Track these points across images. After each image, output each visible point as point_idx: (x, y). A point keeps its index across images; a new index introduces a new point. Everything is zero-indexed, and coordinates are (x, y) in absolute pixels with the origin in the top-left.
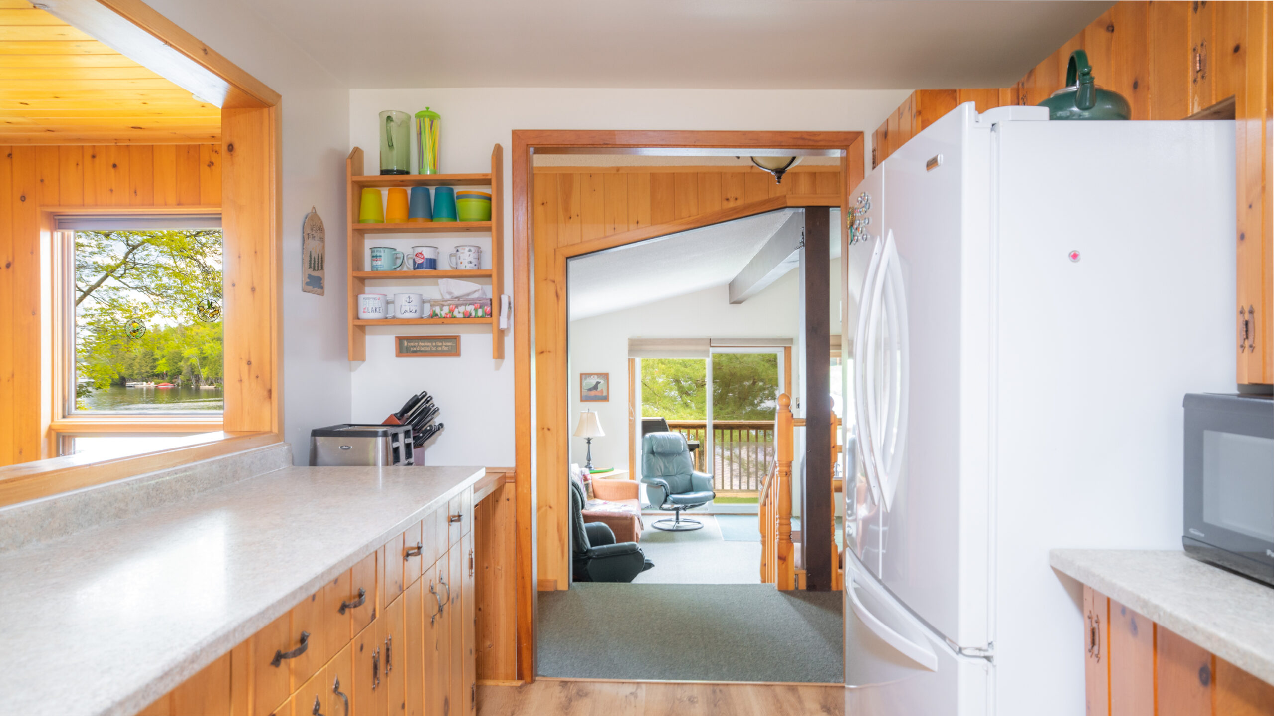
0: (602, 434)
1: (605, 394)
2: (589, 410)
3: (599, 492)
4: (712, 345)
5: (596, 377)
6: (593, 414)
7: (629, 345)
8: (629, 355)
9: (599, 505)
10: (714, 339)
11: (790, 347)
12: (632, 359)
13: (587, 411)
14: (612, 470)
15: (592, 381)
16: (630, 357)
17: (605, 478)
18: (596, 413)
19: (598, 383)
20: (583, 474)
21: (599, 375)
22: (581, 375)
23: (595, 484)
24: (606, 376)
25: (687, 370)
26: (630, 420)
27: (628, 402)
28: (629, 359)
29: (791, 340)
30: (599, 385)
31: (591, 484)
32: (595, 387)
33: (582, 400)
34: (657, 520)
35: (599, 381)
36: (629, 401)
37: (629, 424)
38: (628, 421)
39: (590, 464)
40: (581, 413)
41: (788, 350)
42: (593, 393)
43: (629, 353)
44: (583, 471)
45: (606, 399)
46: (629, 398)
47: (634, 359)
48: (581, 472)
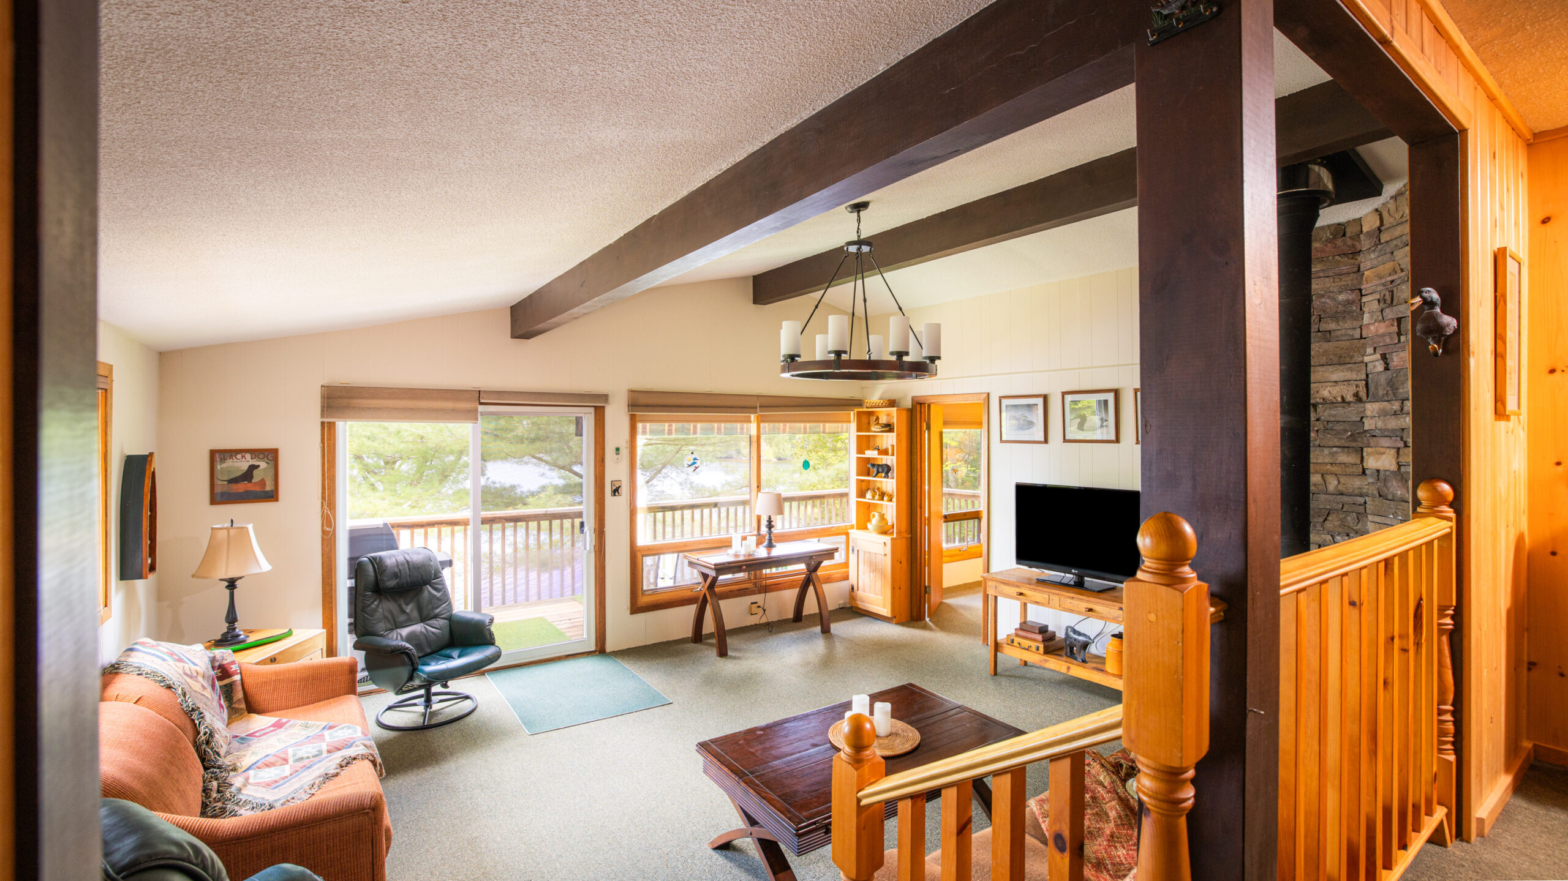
0: (265, 566)
1: (269, 487)
2: (232, 521)
3: (261, 697)
4: (482, 401)
5: (248, 456)
6: (243, 530)
7: (323, 397)
8: (322, 416)
9: (263, 733)
10: (485, 392)
11: (604, 407)
12: (329, 423)
13: (228, 525)
14: (289, 633)
15: (242, 464)
16: (326, 420)
17: (273, 660)
18: (250, 527)
19: (253, 468)
20: (217, 664)
21: (255, 453)
22: (213, 453)
23: (247, 681)
24: (272, 455)
25: (375, 444)
26: (324, 532)
27: (320, 501)
28: (323, 423)
29: (605, 397)
30: (255, 472)
31: (239, 682)
32: (248, 475)
33: (214, 501)
34: (386, 707)
35: (257, 463)
36: (323, 498)
37: (323, 540)
38: (320, 533)
39: (234, 629)
40: (212, 529)
41: (600, 412)
42: (241, 487)
43: (322, 411)
44: (218, 657)
45: (272, 496)
46: (323, 493)
47: (334, 423)
48: (213, 660)
